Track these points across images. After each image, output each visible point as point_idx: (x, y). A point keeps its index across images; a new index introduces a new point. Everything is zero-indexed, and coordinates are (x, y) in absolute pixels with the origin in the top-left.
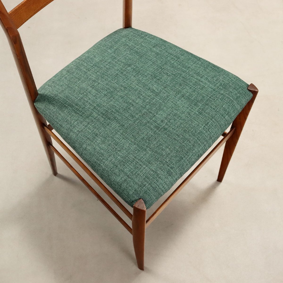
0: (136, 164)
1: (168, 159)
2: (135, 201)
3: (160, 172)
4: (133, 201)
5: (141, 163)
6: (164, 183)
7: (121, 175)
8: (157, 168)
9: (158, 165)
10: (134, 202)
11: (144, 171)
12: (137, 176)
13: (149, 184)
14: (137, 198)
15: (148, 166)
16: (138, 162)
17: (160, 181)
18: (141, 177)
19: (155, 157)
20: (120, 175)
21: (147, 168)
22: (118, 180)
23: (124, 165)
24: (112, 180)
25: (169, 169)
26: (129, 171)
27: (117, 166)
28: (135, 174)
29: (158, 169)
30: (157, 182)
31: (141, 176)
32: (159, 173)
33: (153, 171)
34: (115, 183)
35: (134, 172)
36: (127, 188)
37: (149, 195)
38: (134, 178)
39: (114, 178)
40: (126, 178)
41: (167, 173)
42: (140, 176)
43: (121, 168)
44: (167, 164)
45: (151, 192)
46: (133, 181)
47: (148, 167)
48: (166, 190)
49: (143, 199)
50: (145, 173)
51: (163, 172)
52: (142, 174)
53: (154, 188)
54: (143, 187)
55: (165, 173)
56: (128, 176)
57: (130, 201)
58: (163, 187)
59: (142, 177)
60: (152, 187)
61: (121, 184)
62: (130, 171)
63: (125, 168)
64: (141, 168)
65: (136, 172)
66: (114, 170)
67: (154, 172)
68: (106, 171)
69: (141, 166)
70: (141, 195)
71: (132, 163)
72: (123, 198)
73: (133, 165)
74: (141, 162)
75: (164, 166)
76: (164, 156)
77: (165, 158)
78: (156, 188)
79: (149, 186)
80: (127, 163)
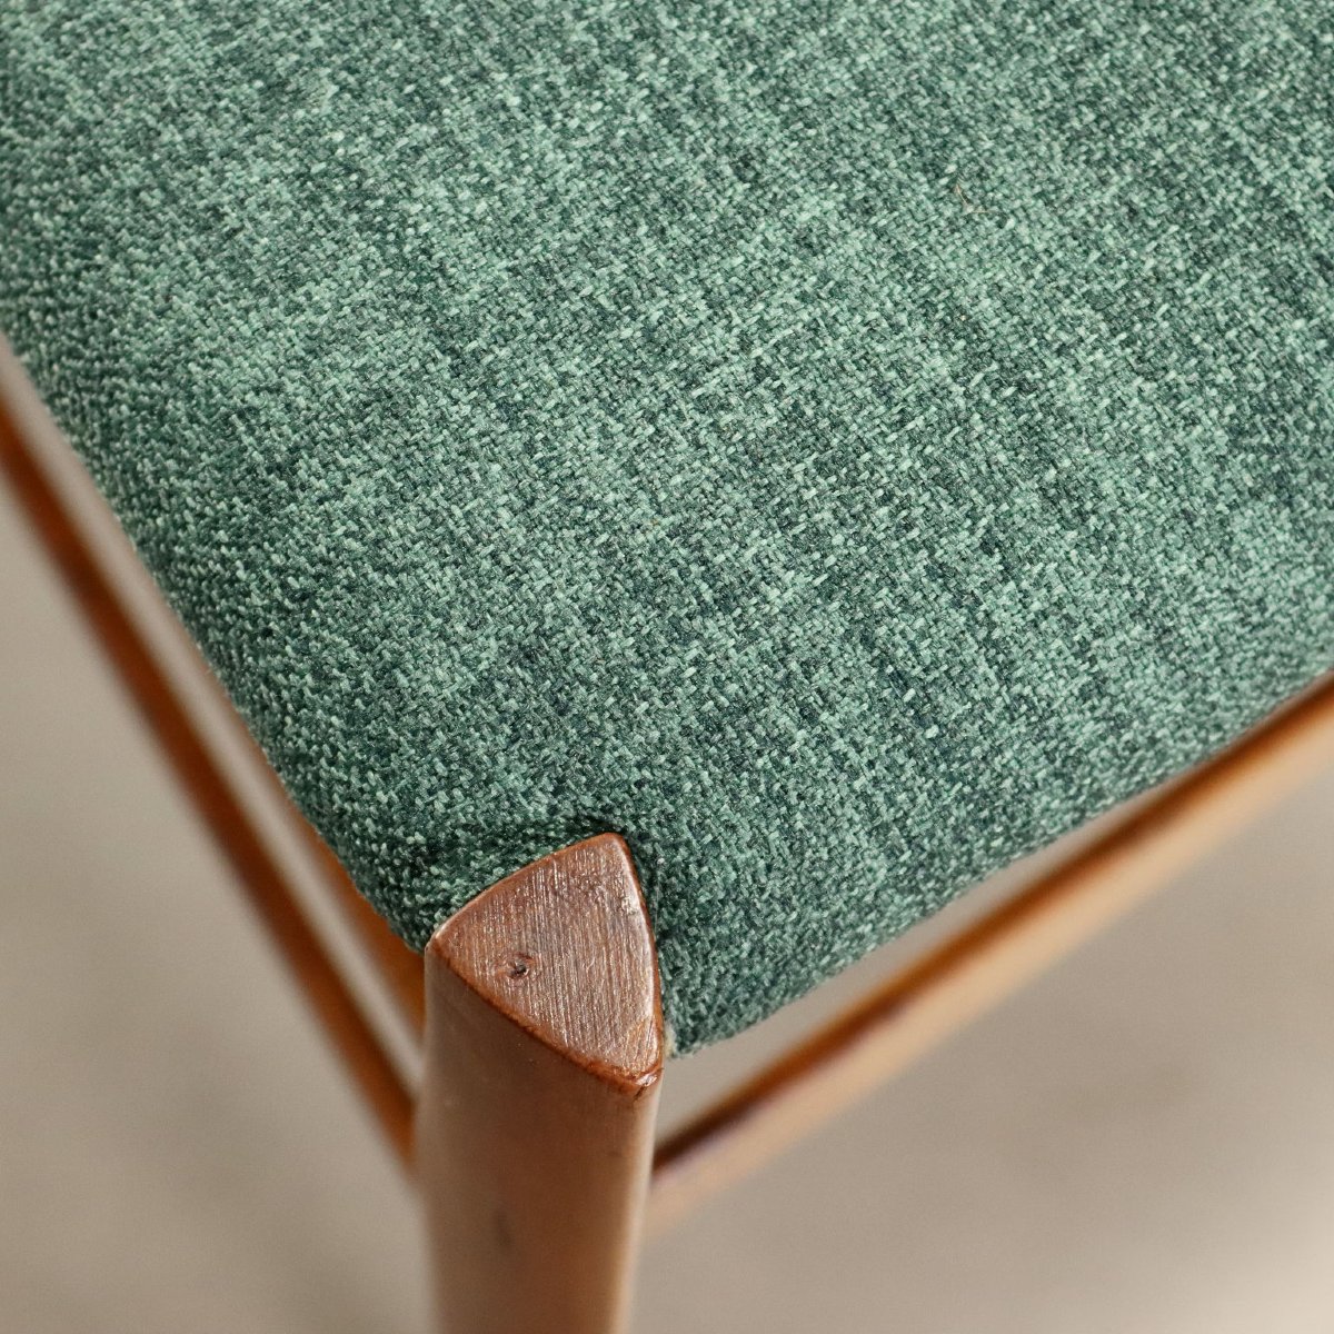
0: (668, 119)
1: (1314, 163)
2: (489, 846)
3: (1093, 385)
4: (453, 842)
5: (757, 128)
6: (1138, 614)
7: (322, 293)
8: (1052, 304)
9: (1085, 238)
10: (458, 866)
11: (785, 311)
12: (619, 376)
13: (837, 578)
14: (538, 807)
15: (880, 219)
16: (704, 103)
17: (1066, 579)
18: (703, 405)
19: (1072, 67)
20: (294, 282)
21: (857, 241)
22: (241, 373)
23: (429, 110)
24: (139, 350)
25: (1289, 365)
26: (497, 245)
27: (283, 83)
28: (605, 320)
29: (1066, 309)
30: (993, 564)
31: (711, 385)
32: (1073, 390)
33: (956, 325)
34: (176, 408)
35: (591, 286)
36: (383, 569)
37: (781, 799)
38: (563, 409)
39: (186, 304)
40: (411, 376)
41: (1236, 432)
42: (693, 382)
43: (350, 139)
44: (1287, 252)
45: (840, 745)
46: (530, 448)
47: (880, 233)
48: (1133, 748)
49: (644, 837)
50: (791, 344)
51: (1172, 395)
52: (745, 345)
53: (901, 680)
54: (705, 611)
55: (1192, 421)
56: (445, 335)
57: (384, 821)
58: (1099, 683)
59: (726, 418)
60: (868, 642)
61: (285, 470)
62: (507, 235)
63: (435, 154)
64: (729, 235)
65: (622, 295)
66: (203, 159)
67: (975, 361)
68: (53, 140)
69: (756, 183)
70: (621, 756)
71: (587, 80)
72: (278, 731)
73: (610, 135)
74: (771, 100)
75: (1213, 285)
76: (1257, 72)
77: (1267, 136)
78: (960, 682)
79: (831, 621)
80: (481, 75)
